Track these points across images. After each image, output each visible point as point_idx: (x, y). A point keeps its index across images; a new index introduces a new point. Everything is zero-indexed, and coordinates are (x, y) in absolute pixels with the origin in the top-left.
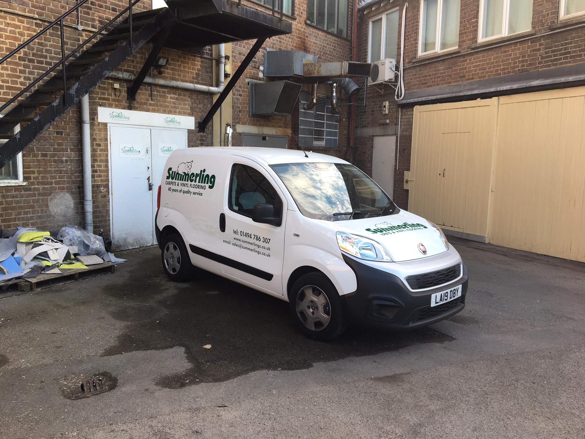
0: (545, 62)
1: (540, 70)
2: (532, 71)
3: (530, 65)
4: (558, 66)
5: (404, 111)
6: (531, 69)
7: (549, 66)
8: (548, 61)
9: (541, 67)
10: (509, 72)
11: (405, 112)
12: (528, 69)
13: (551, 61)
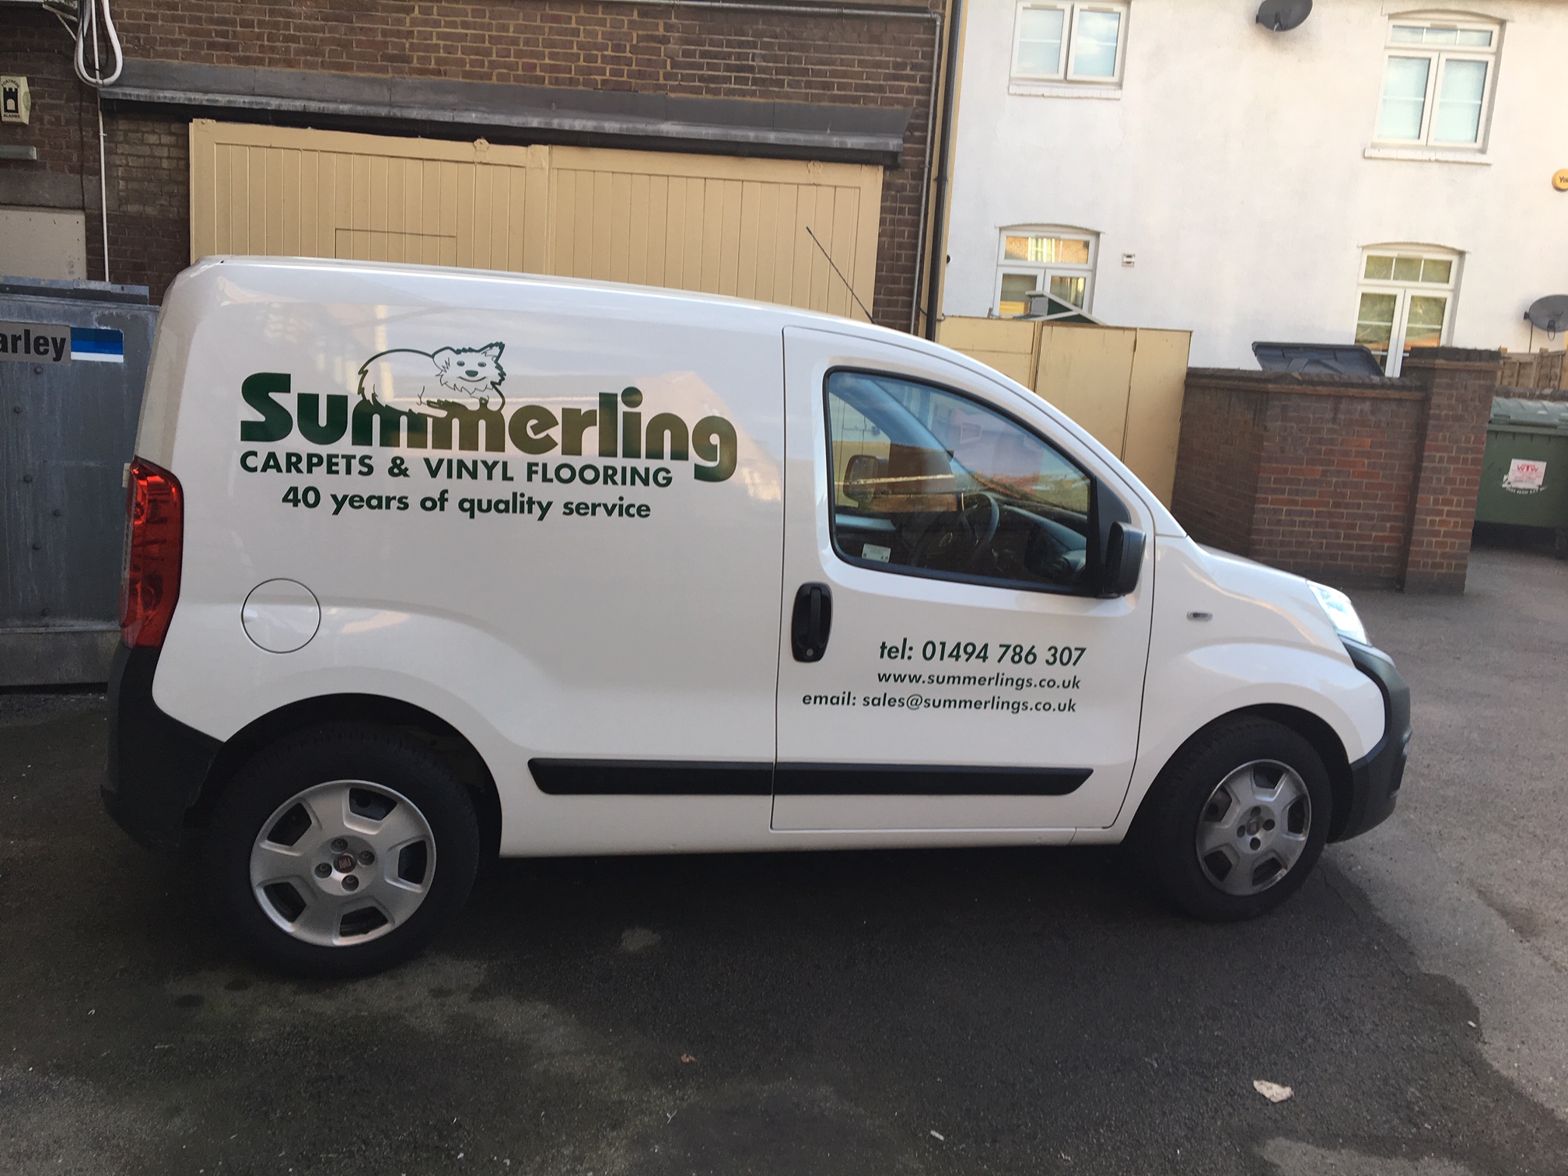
0: (684, 78)
1: (672, 95)
2: (646, 93)
3: (640, 75)
4: (722, 97)
5: (121, 127)
6: (644, 87)
7: (697, 91)
8: (692, 78)
9: (674, 89)
10: (571, 81)
11: (126, 132)
12: (633, 85)
13: (702, 79)
